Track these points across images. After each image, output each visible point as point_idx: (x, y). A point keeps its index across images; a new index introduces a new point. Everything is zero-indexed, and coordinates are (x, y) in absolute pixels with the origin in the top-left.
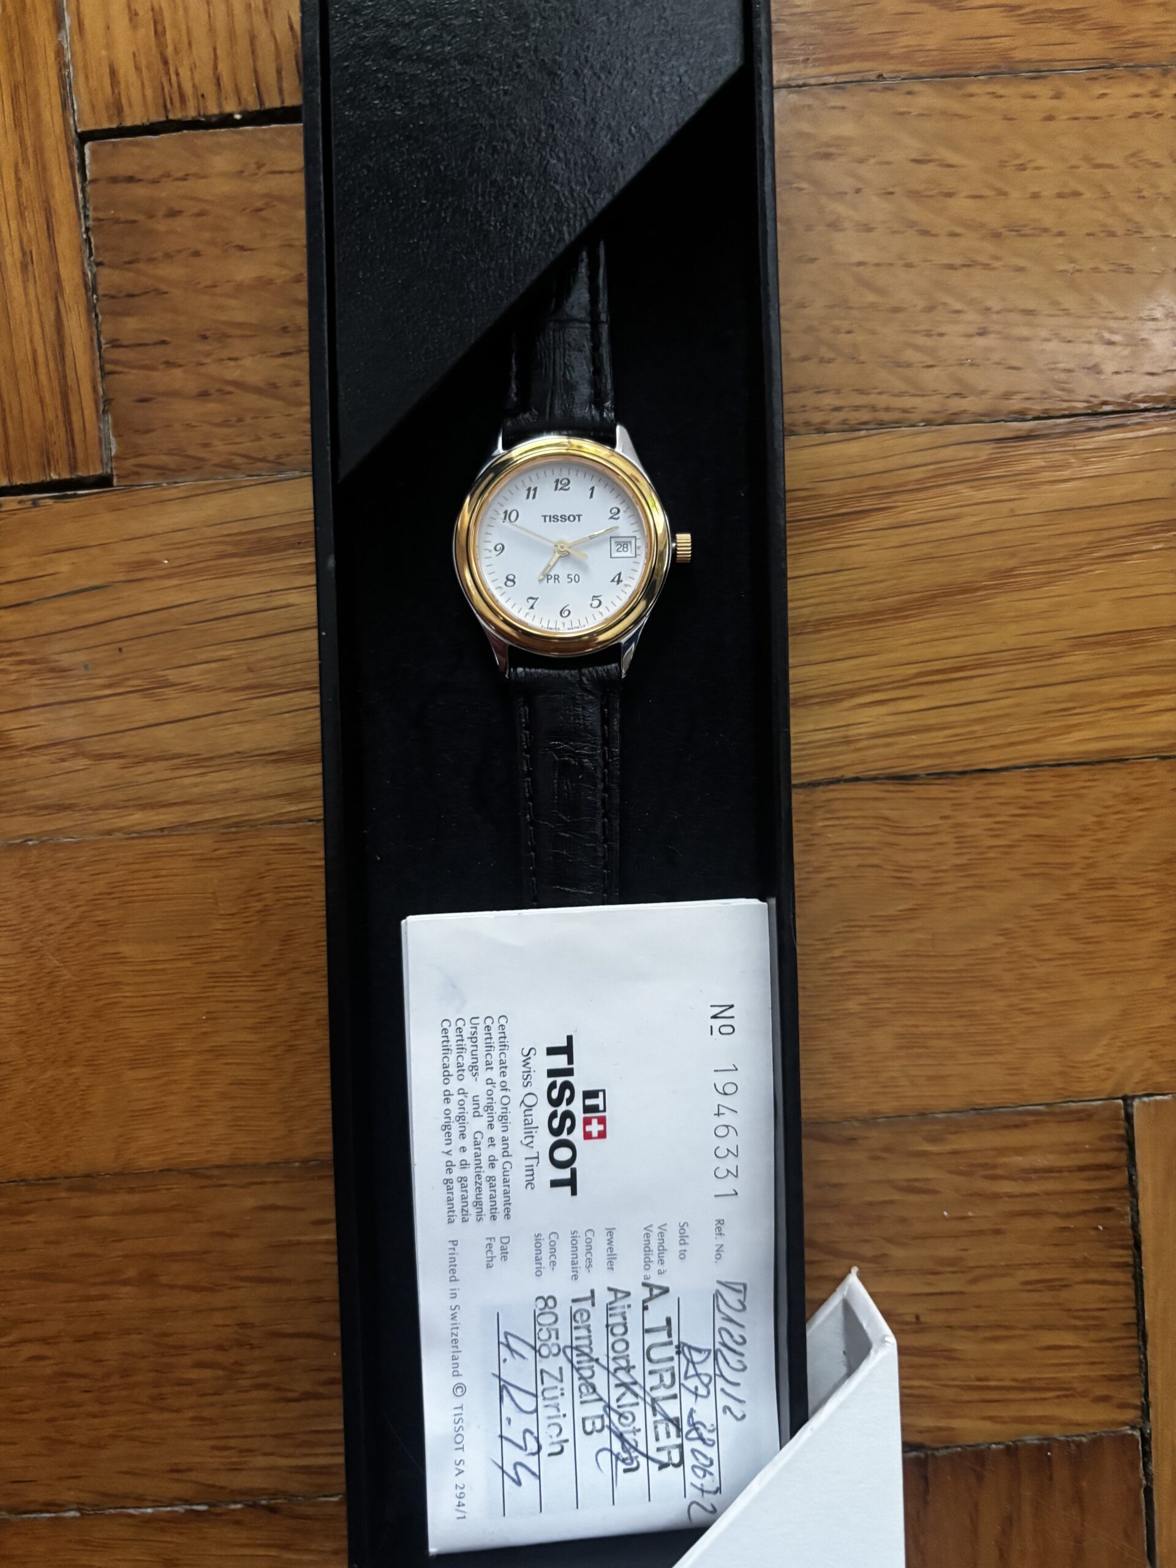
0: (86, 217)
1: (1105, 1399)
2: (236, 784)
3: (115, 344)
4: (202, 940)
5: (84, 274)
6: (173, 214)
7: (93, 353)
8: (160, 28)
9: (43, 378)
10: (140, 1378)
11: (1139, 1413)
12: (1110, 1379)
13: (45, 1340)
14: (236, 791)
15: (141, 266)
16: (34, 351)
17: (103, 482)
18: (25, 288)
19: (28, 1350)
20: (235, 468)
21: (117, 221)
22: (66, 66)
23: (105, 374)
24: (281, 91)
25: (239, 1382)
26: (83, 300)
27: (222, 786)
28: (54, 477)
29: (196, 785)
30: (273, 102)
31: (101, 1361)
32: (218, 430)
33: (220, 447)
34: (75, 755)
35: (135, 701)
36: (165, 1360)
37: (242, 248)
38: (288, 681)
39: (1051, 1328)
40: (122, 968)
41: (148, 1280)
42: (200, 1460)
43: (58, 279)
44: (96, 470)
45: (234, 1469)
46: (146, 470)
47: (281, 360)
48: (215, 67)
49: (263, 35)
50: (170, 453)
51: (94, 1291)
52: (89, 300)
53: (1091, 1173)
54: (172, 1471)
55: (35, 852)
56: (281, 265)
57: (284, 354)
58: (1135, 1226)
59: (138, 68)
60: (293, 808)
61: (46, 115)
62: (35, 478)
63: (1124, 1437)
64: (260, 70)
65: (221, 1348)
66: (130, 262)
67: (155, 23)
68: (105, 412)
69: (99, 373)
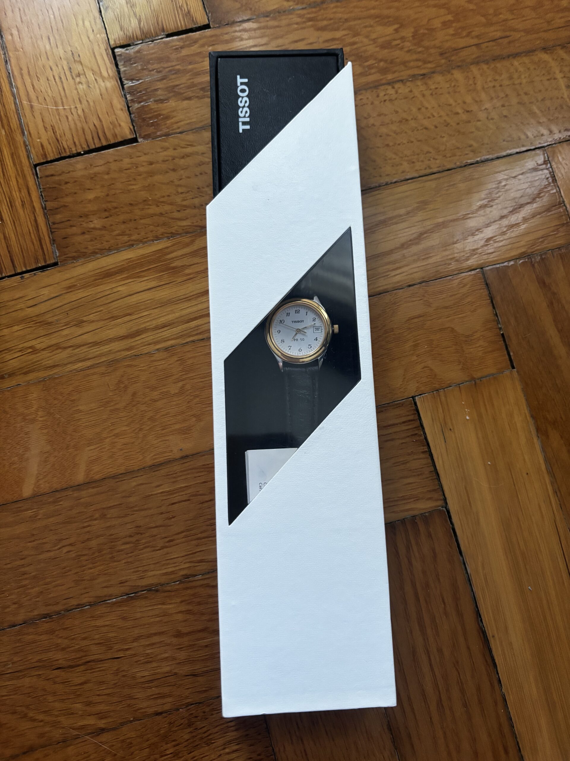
0: (40, 189)
1: (430, 499)
2: (110, 349)
3: (54, 223)
4: (106, 400)
5: (42, 205)
6: (66, 183)
7: (47, 227)
8: (54, 131)
9: (33, 237)
10: (105, 552)
11: (443, 501)
12: (430, 491)
13: (71, 545)
14: (110, 351)
15: (59, 200)
16: (29, 230)
17: (55, 264)
18: (24, 212)
19: (65, 550)
20: (97, 253)
21: (50, 188)
22: (27, 146)
23: (52, 232)
24: (94, 144)
25: (139, 547)
26: (42, 212)
27: (106, 350)
28: (40, 265)
29: (97, 351)
30: (93, 147)
31: (91, 548)
32: (89, 243)
33: (90, 248)
34: (57, 349)
35: (74, 329)
36: (113, 544)
37: (89, 189)
38: (122, 314)
39: (406, 477)
40: (80, 414)
41: (103, 516)
42: (129, 577)
43: (34, 207)
44: (52, 261)
45: (142, 578)
46: (69, 258)
47: (106, 219)
48: (73, 140)
49: (86, 128)
50: (76, 252)
51: (86, 524)
52: (44, 212)
53: (407, 423)
54: (120, 583)
55: (47, 382)
56: (102, 192)
57: (106, 218)
58: (426, 438)
59: (50, 144)
60: (129, 353)
61: (23, 161)
62: (34, 267)
63: (440, 510)
64: (87, 138)
65: (131, 536)
66: (55, 199)
67: (53, 129)
68: (53, 244)
69: (50, 232)
